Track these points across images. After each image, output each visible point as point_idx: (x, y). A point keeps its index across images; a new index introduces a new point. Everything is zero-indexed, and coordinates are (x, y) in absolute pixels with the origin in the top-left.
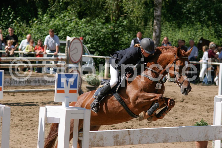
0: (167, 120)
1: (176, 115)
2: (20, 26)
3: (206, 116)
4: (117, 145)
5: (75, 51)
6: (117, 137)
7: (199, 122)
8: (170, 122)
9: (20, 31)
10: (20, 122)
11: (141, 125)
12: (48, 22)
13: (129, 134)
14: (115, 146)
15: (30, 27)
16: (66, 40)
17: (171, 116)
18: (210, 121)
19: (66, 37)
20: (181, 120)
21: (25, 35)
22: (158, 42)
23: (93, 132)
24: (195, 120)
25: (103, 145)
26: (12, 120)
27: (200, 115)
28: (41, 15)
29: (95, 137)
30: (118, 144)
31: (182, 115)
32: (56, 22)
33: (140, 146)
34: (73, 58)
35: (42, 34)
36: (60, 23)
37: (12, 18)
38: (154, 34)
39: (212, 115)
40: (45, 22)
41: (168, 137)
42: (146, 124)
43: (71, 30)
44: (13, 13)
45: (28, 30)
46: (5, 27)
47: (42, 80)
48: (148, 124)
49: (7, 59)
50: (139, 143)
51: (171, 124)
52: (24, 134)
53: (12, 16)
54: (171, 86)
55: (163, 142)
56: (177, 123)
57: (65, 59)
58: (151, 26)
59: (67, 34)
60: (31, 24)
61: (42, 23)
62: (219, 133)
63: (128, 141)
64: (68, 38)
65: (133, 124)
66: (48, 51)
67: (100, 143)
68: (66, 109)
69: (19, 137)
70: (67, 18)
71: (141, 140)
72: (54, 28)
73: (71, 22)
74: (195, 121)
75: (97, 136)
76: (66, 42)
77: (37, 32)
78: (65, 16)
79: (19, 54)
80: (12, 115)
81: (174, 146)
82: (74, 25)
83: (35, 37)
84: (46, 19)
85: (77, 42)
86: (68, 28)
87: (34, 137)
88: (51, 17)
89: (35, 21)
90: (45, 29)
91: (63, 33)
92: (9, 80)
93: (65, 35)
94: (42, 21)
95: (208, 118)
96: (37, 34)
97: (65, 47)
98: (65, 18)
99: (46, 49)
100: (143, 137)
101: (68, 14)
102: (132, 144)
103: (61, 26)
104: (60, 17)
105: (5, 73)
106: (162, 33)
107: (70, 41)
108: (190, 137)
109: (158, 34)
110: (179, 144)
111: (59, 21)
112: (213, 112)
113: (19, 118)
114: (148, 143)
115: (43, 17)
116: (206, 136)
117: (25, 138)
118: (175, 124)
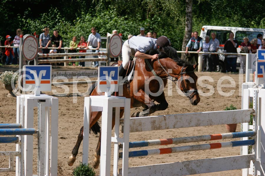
0: (200, 106)
1: (208, 102)
2: (65, 25)
3: (234, 102)
4: (154, 130)
5: (115, 46)
6: (154, 122)
7: (229, 107)
8: (203, 108)
9: (65, 30)
10: (67, 111)
11: (176, 111)
12: (90, 21)
13: (165, 120)
14: (152, 130)
15: (74, 25)
16: (107, 36)
17: (203, 102)
18: (238, 106)
19: (107, 34)
20: (212, 106)
21: (69, 33)
22: (190, 36)
23: (133, 119)
24: (225, 105)
25: (142, 130)
26: (59, 109)
27: (230, 101)
28: (83, 14)
29: (134, 123)
30: (155, 128)
31: (213, 101)
32: (97, 20)
33: (176, 130)
34: (113, 52)
35: (85, 32)
36: (100, 21)
37: (58, 18)
38: (186, 29)
39: (240, 101)
40: (87, 20)
41: (200, 121)
42: (181, 111)
43: (110, 27)
44: (59, 13)
45: (73, 28)
46: (52, 26)
47: (86, 73)
48: (183, 110)
49: (53, 55)
50: (174, 128)
51: (203, 110)
52: (71, 122)
53: (59, 16)
54: (203, 75)
55: (196, 126)
56: (208, 109)
57: (106, 53)
58: (183, 22)
59: (107, 31)
60: (75, 23)
61: (85, 21)
62: (245, 116)
63: (164, 126)
64: (109, 35)
65: (169, 110)
66: (90, 47)
67: (139, 128)
68: (108, 98)
69: (67, 125)
70: (107, 16)
71: (176, 125)
72: (95, 26)
73: (111, 20)
74: (225, 107)
75: (136, 122)
76: (107, 38)
77: (80, 30)
78: (105, 15)
79: (65, 50)
80: (59, 105)
81: (207, 130)
82: (113, 23)
83: (78, 35)
84: (88, 18)
85: (117, 38)
86: (108, 26)
87: (80, 125)
88: (92, 16)
89: (78, 20)
90: (87, 27)
91: (104, 30)
92: (57, 74)
93: (105, 32)
94: (85, 20)
95: (236, 103)
96: (80, 32)
97: (106, 43)
98: (105, 17)
99: (89, 45)
100: (177, 122)
101: (108, 13)
102: (168, 128)
103: (102, 24)
104: (101, 16)
105: (53, 68)
106: (193, 27)
107: (110, 37)
108: (220, 121)
109: (189, 29)
110: (210, 127)
111: (100, 19)
112: (241, 98)
113: (66, 108)
114: (182, 127)
115: (86, 16)
116: (234, 119)
117: (72, 125)
118: (207, 110)
